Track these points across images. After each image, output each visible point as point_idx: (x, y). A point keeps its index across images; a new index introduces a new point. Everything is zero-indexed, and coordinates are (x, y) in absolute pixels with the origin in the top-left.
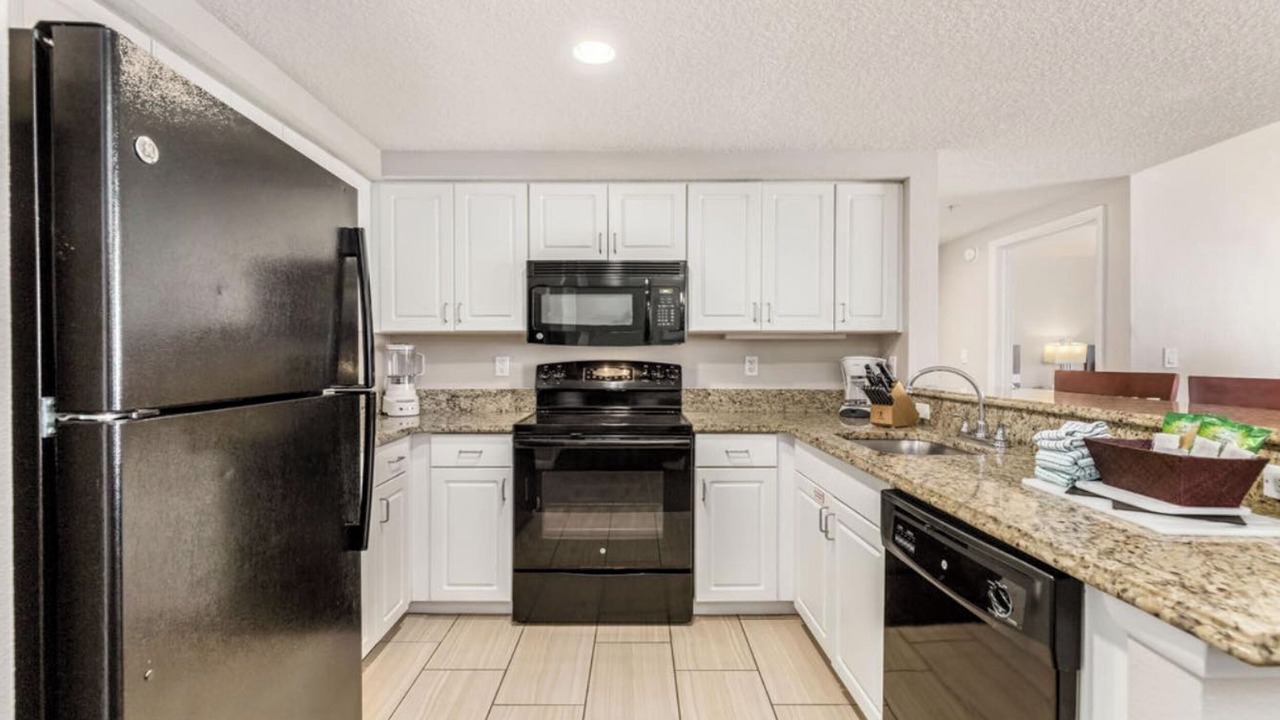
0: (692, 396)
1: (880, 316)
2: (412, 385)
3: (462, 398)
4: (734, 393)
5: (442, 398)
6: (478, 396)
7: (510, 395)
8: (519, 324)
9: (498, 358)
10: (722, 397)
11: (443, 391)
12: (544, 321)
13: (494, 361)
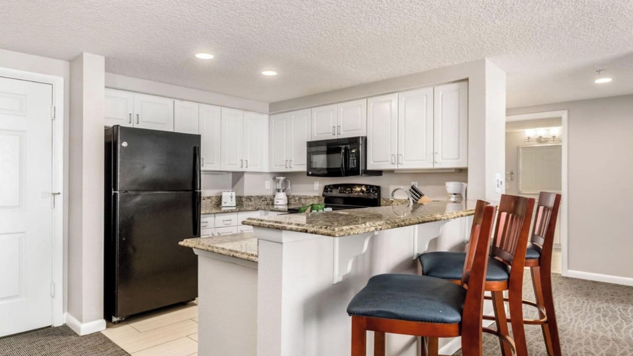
0: (385, 202)
1: (458, 159)
2: (284, 193)
3: (302, 199)
4: (404, 201)
5: (297, 198)
6: (308, 198)
7: (317, 198)
8: (304, 168)
9: (315, 182)
10: (399, 203)
11: (297, 196)
12: (312, 167)
13: (313, 183)
